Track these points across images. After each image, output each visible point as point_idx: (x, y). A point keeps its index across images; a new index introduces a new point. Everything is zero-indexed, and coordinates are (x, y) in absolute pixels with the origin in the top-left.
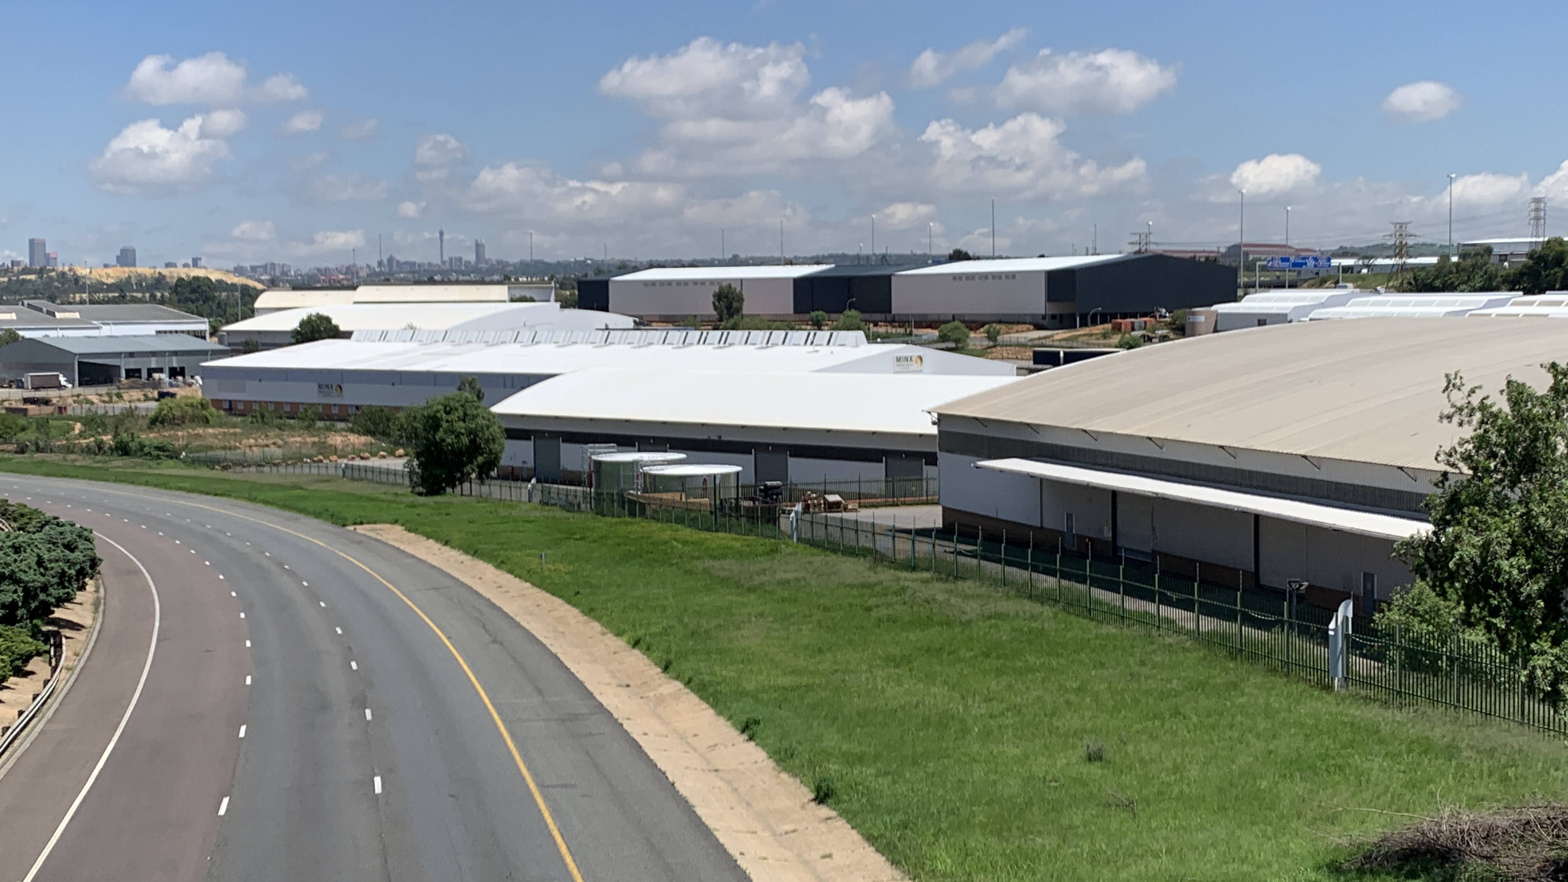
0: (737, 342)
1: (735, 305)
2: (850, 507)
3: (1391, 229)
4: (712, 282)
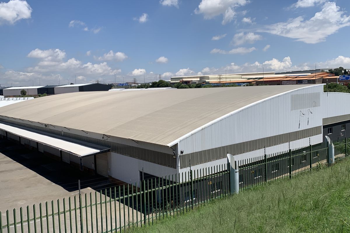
1: (25, 93)
3: (133, 79)
4: (21, 89)
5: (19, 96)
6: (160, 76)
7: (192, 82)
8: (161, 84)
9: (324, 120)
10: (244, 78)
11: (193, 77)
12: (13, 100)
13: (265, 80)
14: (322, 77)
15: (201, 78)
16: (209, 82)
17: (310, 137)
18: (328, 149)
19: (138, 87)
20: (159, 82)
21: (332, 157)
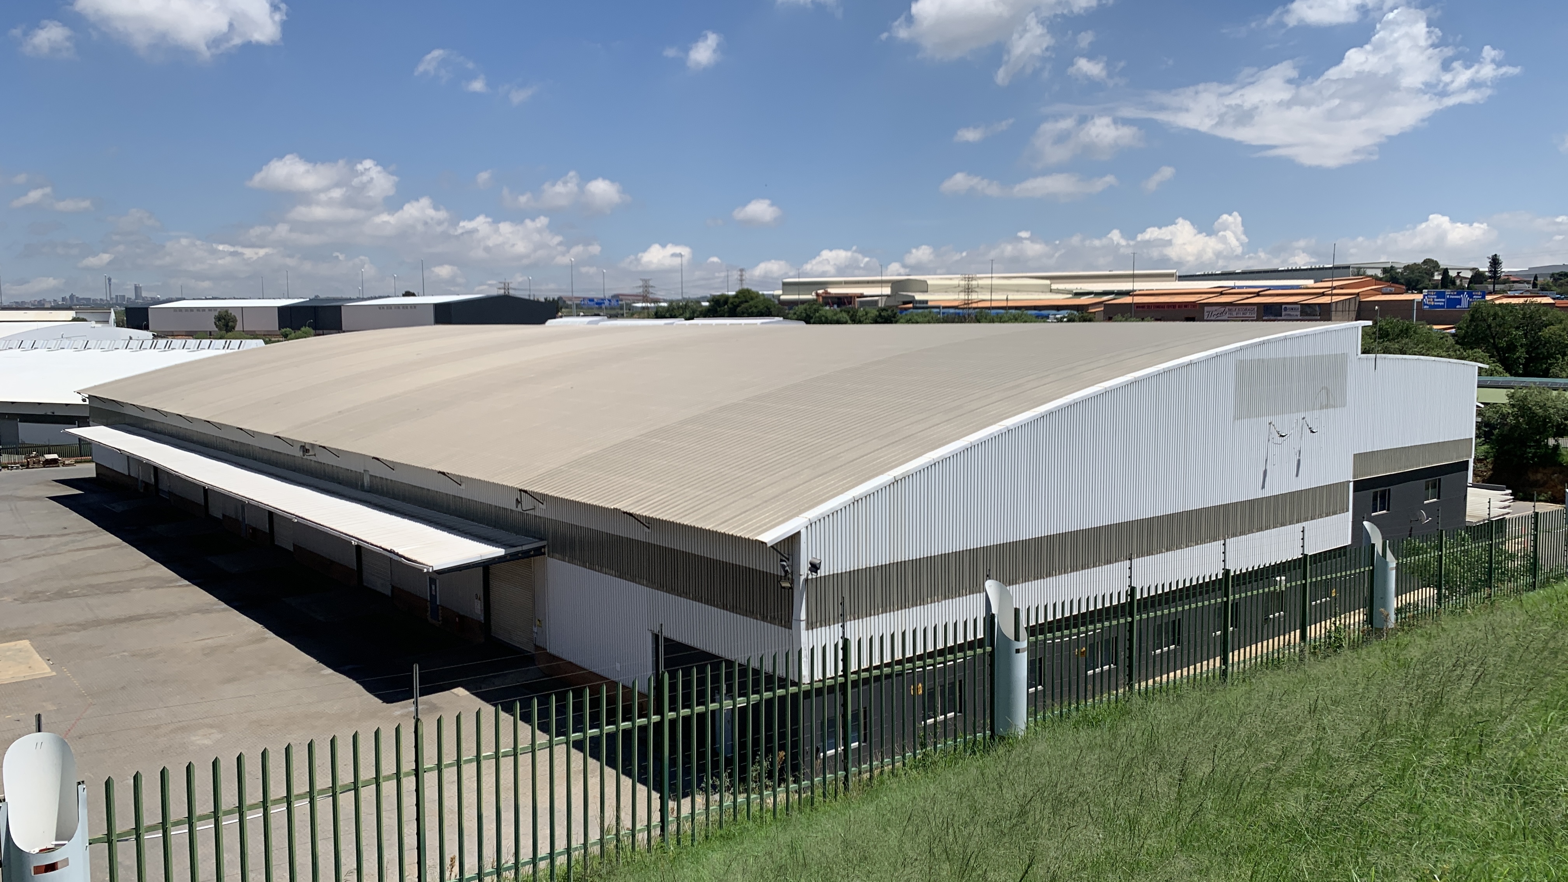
0: (177, 347)
1: (230, 324)
2: (67, 462)
3: (641, 283)
4: (215, 309)
5: (210, 335)
6: (741, 276)
7: (861, 302)
8: (743, 306)
9: (1360, 459)
10: (1058, 291)
11: (868, 282)
12: (185, 350)
13: (1138, 300)
14: (1358, 294)
15: (896, 285)
16: (926, 302)
17: (1304, 524)
18: (1372, 571)
19: (659, 314)
20: (736, 296)
21: (1385, 604)
